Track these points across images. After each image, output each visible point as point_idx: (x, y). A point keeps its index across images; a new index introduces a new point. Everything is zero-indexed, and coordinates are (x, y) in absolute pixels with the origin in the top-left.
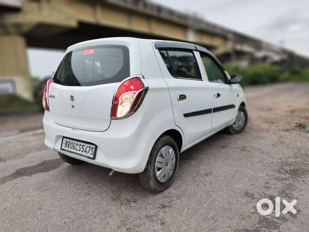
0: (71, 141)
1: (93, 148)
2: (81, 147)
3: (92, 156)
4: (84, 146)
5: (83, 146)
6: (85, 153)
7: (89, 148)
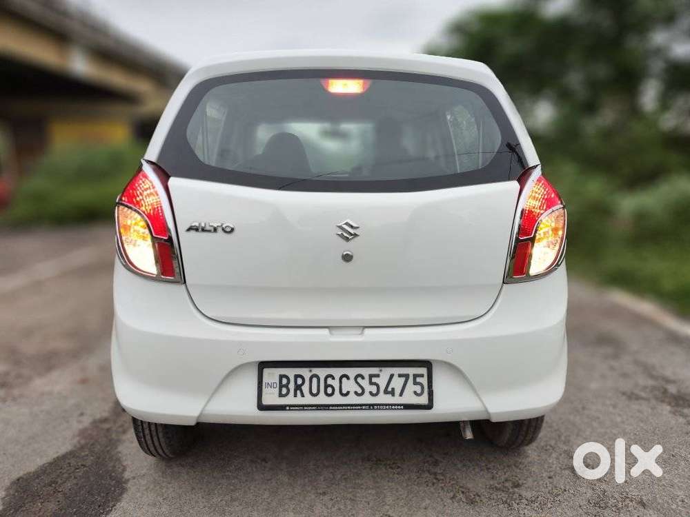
0: (306, 373)
1: (422, 376)
2: (365, 383)
3: (423, 400)
4: (378, 376)
5: (371, 376)
6: (389, 396)
7: (403, 379)
